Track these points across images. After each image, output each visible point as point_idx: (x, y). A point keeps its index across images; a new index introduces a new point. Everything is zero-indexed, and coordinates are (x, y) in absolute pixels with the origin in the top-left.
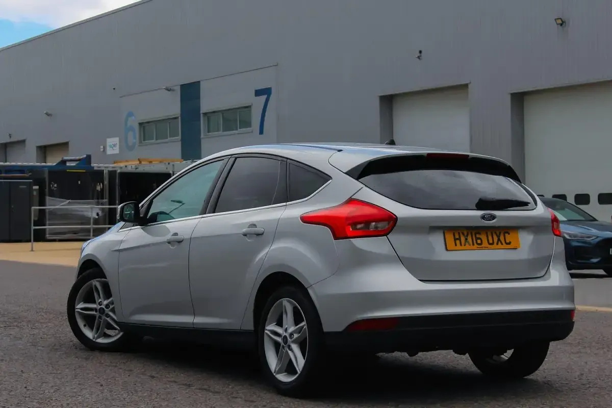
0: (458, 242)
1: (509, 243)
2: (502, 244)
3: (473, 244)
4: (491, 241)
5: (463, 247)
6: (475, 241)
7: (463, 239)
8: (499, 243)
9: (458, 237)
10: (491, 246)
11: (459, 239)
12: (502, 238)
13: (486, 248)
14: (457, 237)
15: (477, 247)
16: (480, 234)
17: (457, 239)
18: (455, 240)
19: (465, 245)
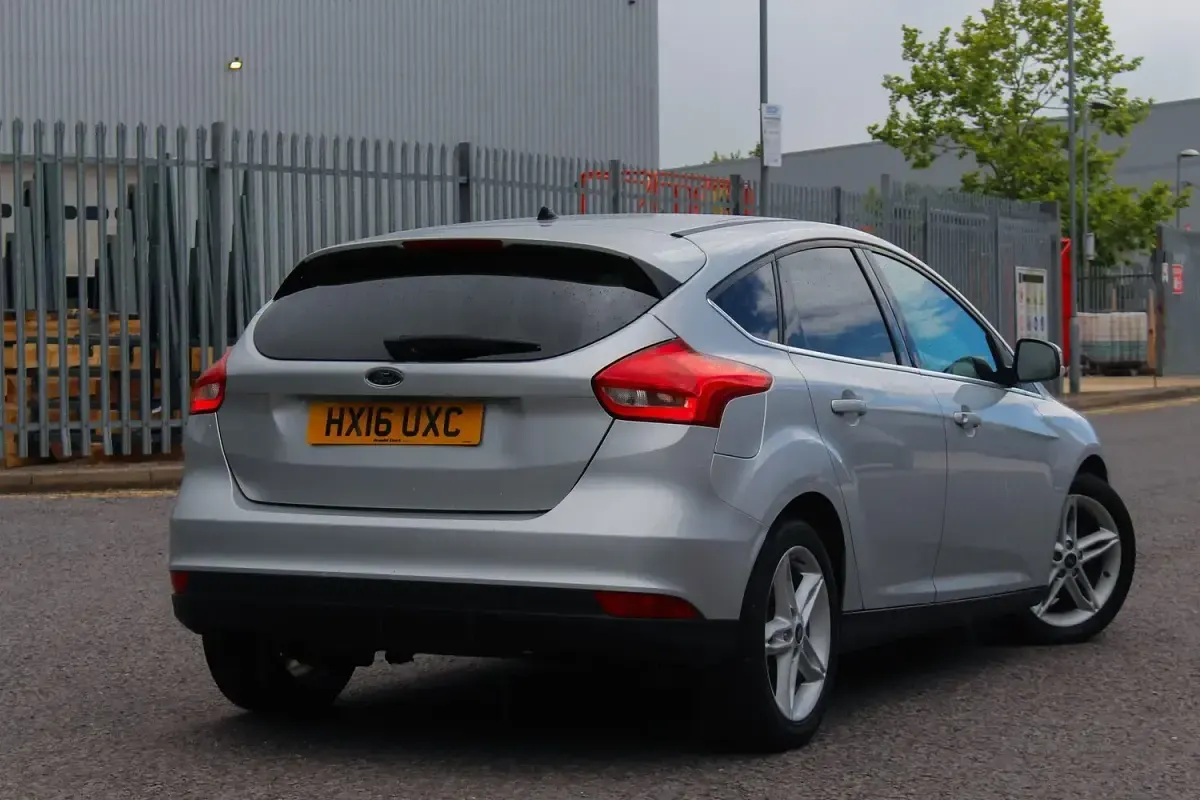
0: (334, 428)
1: (457, 433)
2: (437, 434)
3: (368, 434)
4: (411, 428)
5: (343, 439)
6: (373, 425)
7: (347, 422)
8: (431, 432)
9: (338, 418)
10: (410, 438)
11: (340, 423)
12: (440, 424)
13: (396, 442)
14: (336, 416)
15: (375, 440)
16: (389, 411)
17: (335, 422)
18: (330, 422)
19: (347, 434)
